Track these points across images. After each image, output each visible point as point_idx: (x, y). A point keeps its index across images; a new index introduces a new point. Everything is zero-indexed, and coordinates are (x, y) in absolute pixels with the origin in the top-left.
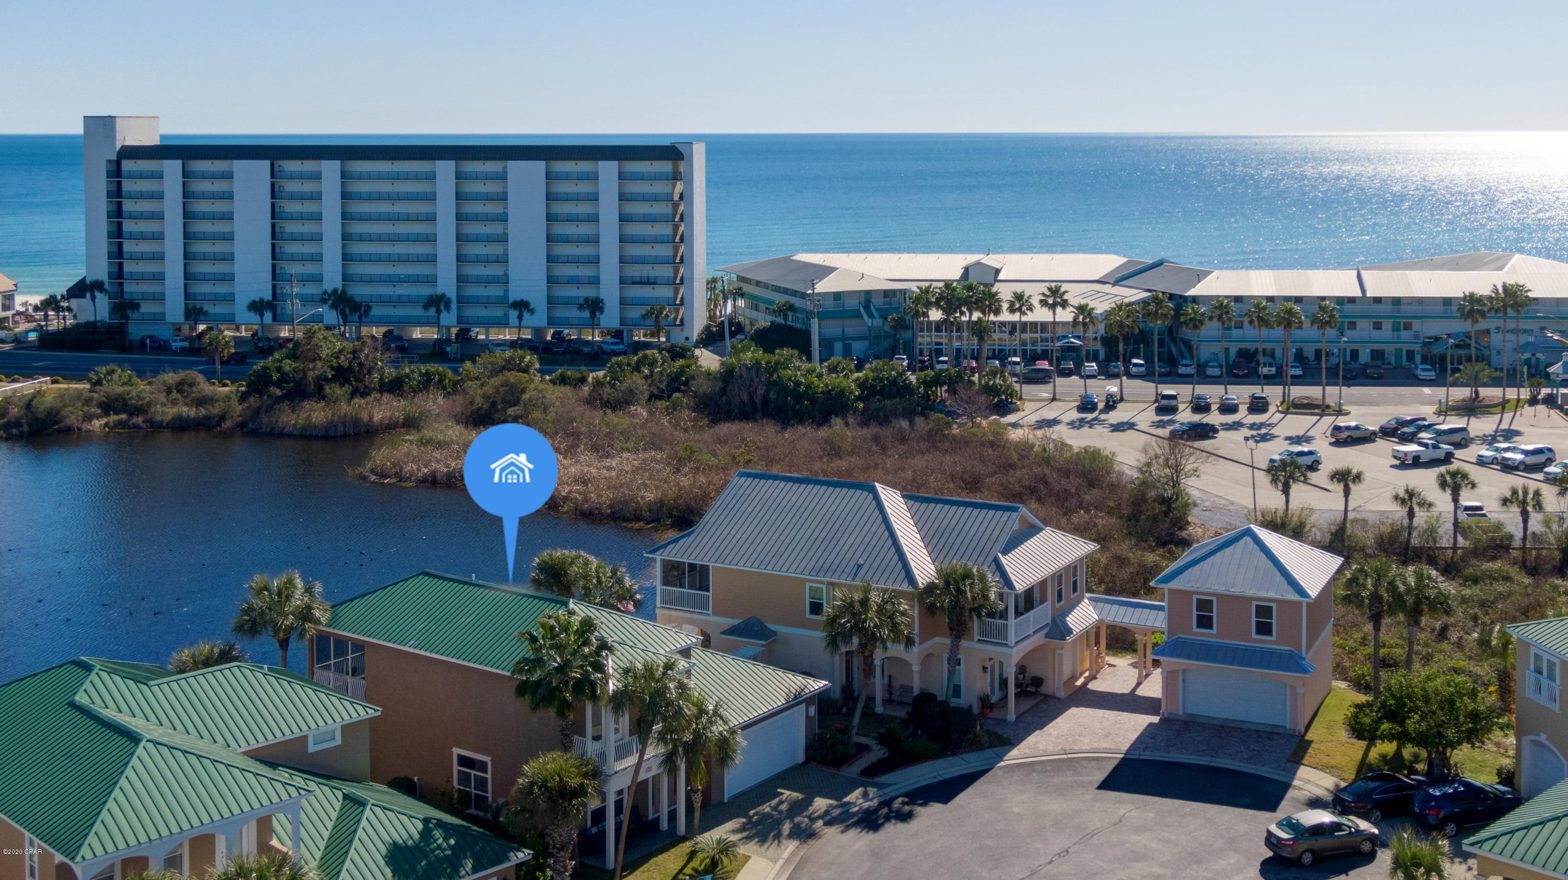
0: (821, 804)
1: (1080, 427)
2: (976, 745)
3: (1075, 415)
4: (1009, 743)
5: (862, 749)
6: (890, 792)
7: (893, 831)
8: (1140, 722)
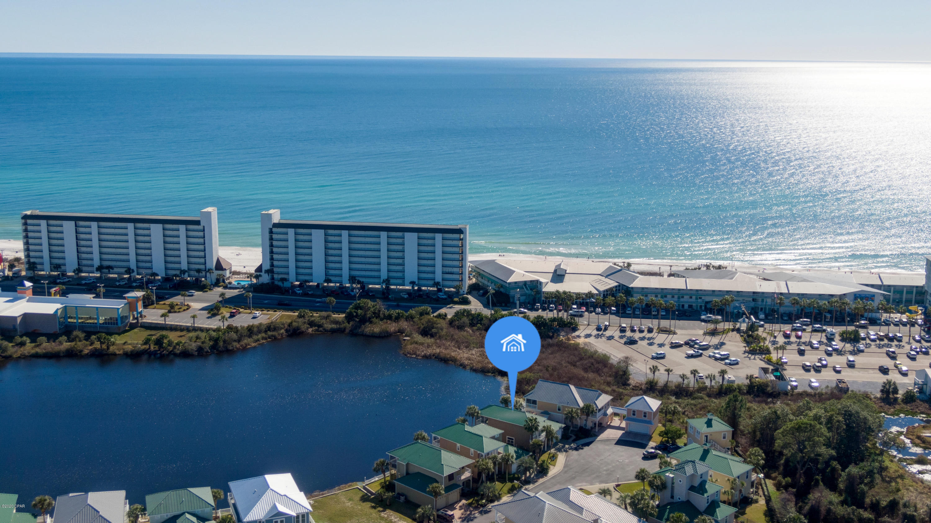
0: (567, 446)
1: (598, 338)
2: (591, 436)
3: (595, 332)
4: (597, 436)
5: (571, 437)
6: (578, 444)
7: (580, 451)
8: (622, 432)
